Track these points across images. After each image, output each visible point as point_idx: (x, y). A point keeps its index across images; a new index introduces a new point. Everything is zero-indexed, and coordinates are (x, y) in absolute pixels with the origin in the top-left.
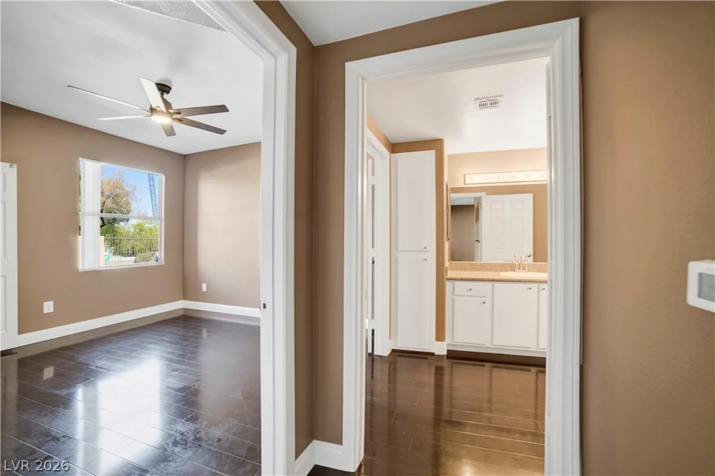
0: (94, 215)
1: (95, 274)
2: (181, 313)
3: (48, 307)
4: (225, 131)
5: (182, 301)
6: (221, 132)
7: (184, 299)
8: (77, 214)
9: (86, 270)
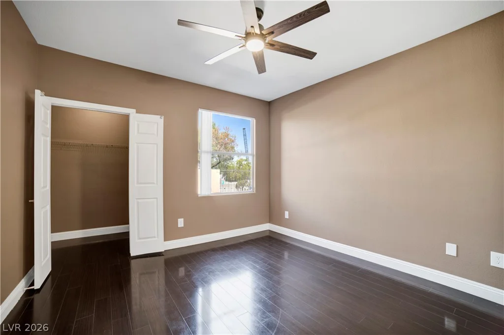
0: (207, 152)
1: (208, 199)
2: (268, 234)
3: (181, 223)
4: (314, 54)
5: (268, 224)
6: (310, 55)
7: (270, 222)
8: (197, 152)
9: (203, 196)
